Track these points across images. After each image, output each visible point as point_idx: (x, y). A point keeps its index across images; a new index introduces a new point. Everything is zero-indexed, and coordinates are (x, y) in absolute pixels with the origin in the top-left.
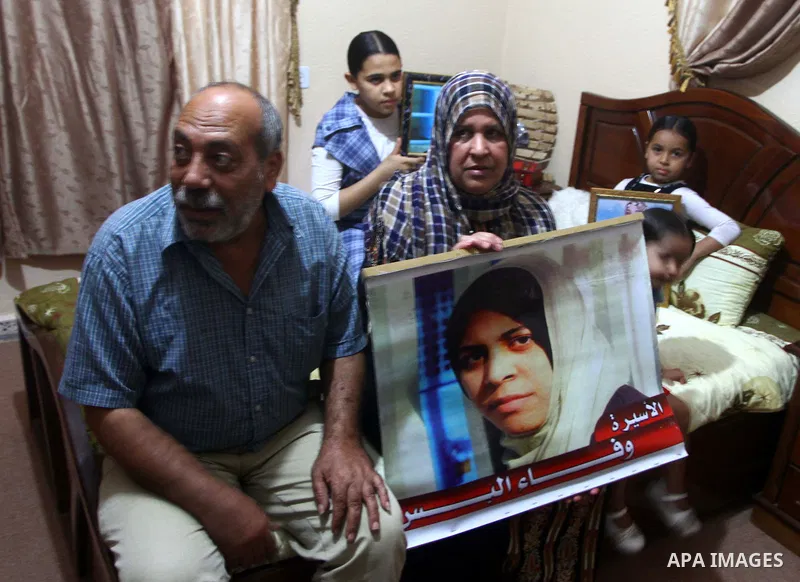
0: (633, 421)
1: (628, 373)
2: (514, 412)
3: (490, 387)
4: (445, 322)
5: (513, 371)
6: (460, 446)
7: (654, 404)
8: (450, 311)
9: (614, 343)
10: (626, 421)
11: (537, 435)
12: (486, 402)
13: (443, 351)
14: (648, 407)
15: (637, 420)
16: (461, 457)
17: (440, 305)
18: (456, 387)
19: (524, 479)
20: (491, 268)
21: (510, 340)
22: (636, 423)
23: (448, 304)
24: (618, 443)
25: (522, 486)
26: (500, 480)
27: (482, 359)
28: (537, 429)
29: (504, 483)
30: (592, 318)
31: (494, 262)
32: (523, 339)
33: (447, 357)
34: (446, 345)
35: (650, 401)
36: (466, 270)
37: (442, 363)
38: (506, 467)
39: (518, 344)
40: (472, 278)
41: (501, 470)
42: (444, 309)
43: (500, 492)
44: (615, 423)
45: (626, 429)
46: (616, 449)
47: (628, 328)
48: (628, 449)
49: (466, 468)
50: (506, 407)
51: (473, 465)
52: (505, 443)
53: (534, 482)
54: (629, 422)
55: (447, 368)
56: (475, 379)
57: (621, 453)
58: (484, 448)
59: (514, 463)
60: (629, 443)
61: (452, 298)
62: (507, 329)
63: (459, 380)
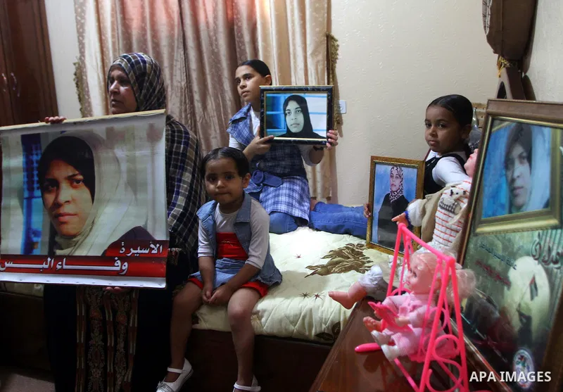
0: (136, 251)
1: (145, 220)
2: (65, 223)
3: (57, 205)
4: (37, 162)
5: (70, 199)
6: (37, 234)
7: (158, 245)
8: (40, 157)
9: (138, 196)
10: (131, 249)
11: (74, 239)
12: (54, 213)
13: (36, 178)
14: (152, 246)
15: (139, 251)
16: (35, 239)
17: (34, 152)
18: (40, 200)
19: (60, 263)
20: (61, 135)
21: (71, 180)
22: (137, 253)
23: (39, 152)
24: (119, 261)
25: (59, 267)
26: (49, 259)
27: (55, 188)
28: (75, 236)
29: (51, 261)
30: (125, 176)
31: (62, 132)
32: (78, 181)
33: (38, 182)
34: (38, 175)
35: (155, 242)
36: (47, 134)
37: (36, 186)
38: (54, 253)
39: (75, 184)
40: (51, 140)
41: (52, 254)
42: (37, 154)
43: (47, 266)
44: (123, 249)
45: (129, 255)
46: (116, 264)
47: (150, 188)
48: (124, 268)
49: (35, 246)
50: (63, 219)
51: (39, 245)
52: (57, 239)
53: (65, 267)
54: (133, 251)
55: (38, 188)
56: (50, 198)
57: (118, 269)
58: (47, 239)
59: (59, 252)
60: (126, 264)
61: (41, 149)
62: (71, 174)
63: (43, 196)
